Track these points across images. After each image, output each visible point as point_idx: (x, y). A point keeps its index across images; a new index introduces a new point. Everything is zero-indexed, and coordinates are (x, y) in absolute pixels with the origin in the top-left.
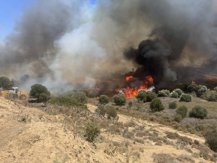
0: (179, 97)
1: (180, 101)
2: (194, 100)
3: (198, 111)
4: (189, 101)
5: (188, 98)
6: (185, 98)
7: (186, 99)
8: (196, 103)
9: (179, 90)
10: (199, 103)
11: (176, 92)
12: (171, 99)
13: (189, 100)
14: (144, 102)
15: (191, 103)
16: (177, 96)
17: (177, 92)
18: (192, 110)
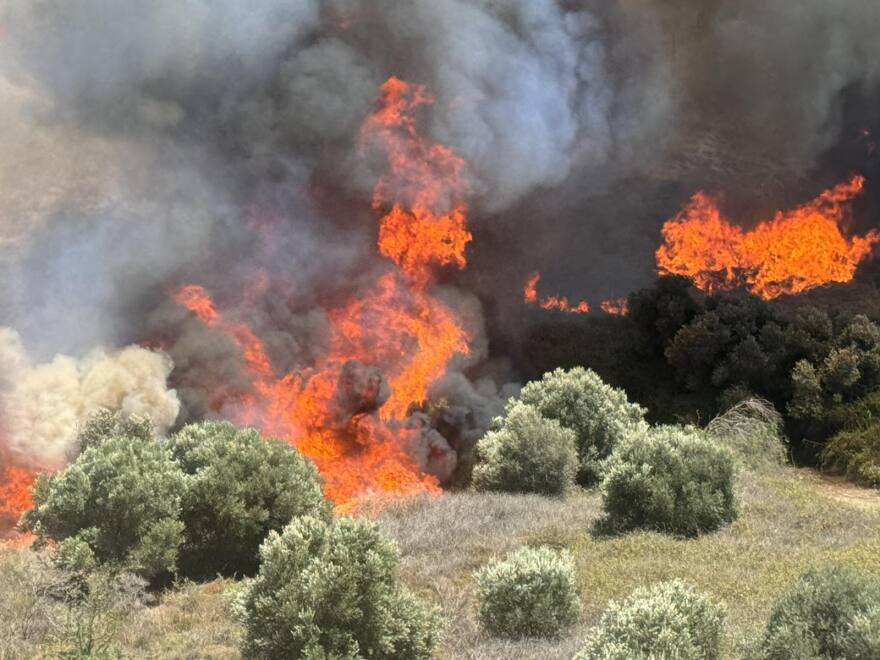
0: (587, 479)
1: (603, 530)
2: (761, 503)
3: (839, 639)
4: (709, 524)
5: (702, 478)
6: (661, 489)
7: (677, 489)
8: (795, 535)
9: (578, 385)
10: (827, 528)
11: (549, 413)
12: (501, 515)
13: (712, 502)
14: (159, 582)
15: (740, 549)
16: (560, 464)
17: (566, 409)
18: (760, 628)
